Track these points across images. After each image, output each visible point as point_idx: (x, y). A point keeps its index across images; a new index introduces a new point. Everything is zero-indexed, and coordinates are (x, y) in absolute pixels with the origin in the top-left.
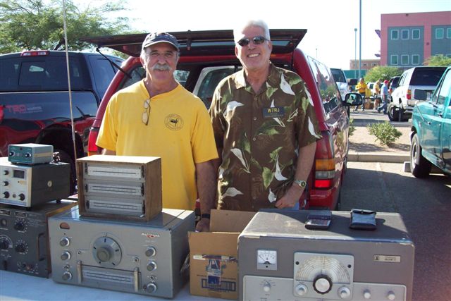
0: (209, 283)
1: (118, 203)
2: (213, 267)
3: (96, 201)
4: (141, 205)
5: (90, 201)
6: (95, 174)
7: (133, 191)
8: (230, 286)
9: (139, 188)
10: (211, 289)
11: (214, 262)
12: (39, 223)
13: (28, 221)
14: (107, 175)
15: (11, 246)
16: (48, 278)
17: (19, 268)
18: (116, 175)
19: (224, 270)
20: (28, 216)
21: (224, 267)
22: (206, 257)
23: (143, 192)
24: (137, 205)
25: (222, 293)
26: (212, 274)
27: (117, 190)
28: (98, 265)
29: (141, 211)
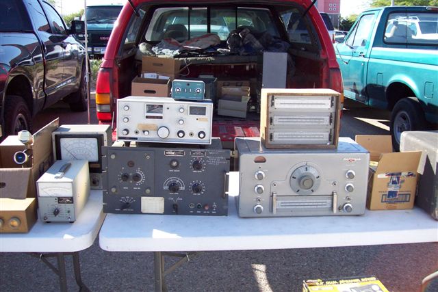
0: (389, 197)
1: (304, 134)
2: (394, 182)
3: (281, 133)
4: (328, 134)
5: (275, 134)
6: (282, 106)
7: (321, 120)
8: (406, 198)
9: (328, 118)
10: (390, 202)
11: (395, 179)
12: (221, 160)
13: (208, 159)
14: (296, 106)
15: (182, 188)
16: (227, 215)
17: (192, 210)
18: (305, 106)
19: (402, 184)
20: (208, 154)
21: (403, 181)
22: (389, 175)
23: (331, 121)
24: (324, 134)
25: (398, 205)
26: (392, 189)
27: (304, 120)
28: (295, 194)
29: (328, 139)
